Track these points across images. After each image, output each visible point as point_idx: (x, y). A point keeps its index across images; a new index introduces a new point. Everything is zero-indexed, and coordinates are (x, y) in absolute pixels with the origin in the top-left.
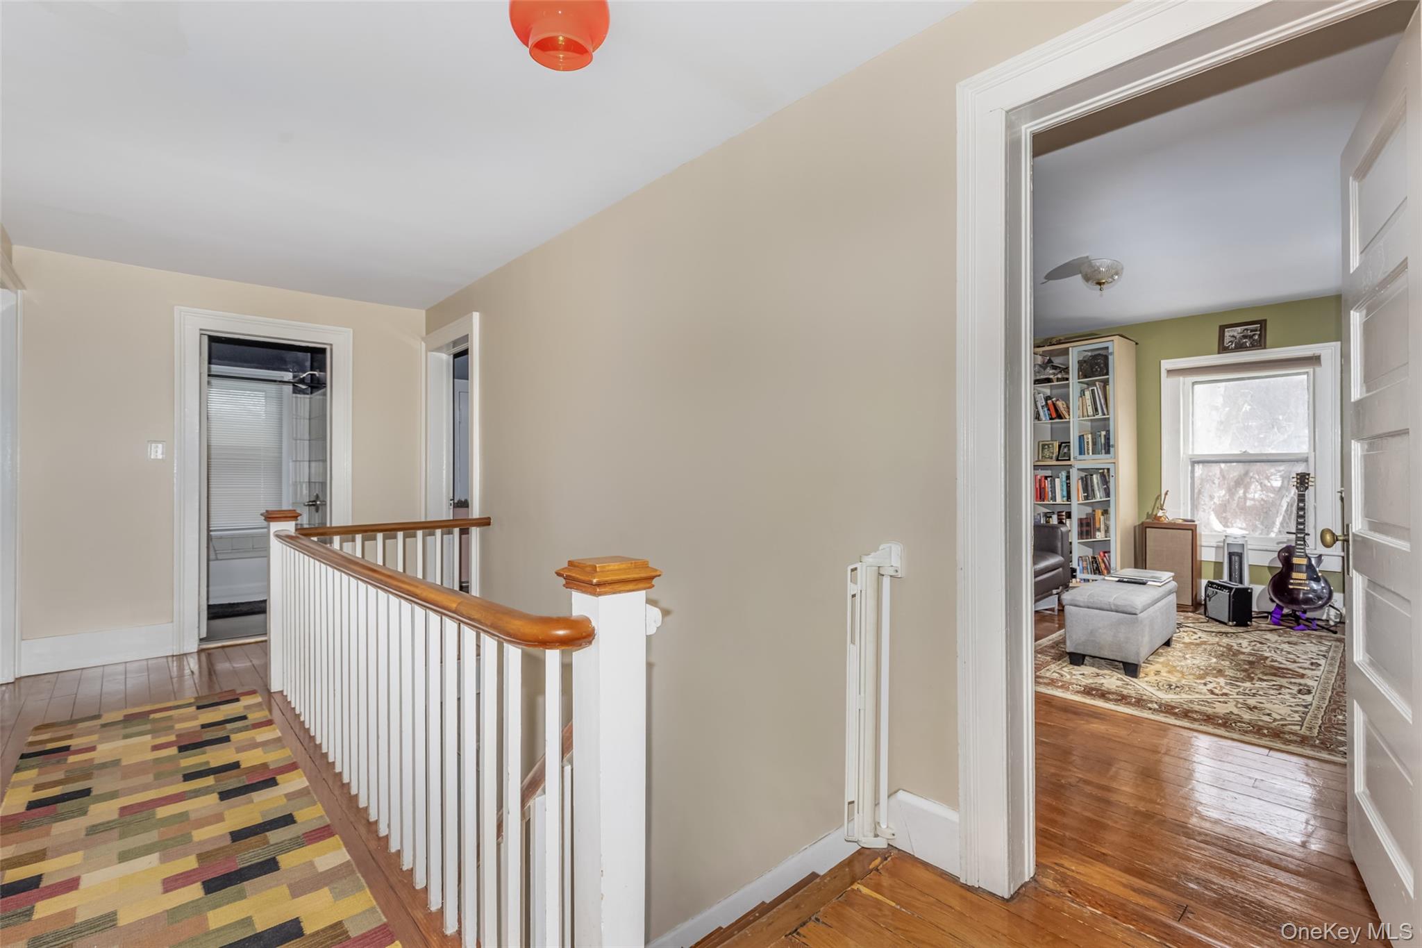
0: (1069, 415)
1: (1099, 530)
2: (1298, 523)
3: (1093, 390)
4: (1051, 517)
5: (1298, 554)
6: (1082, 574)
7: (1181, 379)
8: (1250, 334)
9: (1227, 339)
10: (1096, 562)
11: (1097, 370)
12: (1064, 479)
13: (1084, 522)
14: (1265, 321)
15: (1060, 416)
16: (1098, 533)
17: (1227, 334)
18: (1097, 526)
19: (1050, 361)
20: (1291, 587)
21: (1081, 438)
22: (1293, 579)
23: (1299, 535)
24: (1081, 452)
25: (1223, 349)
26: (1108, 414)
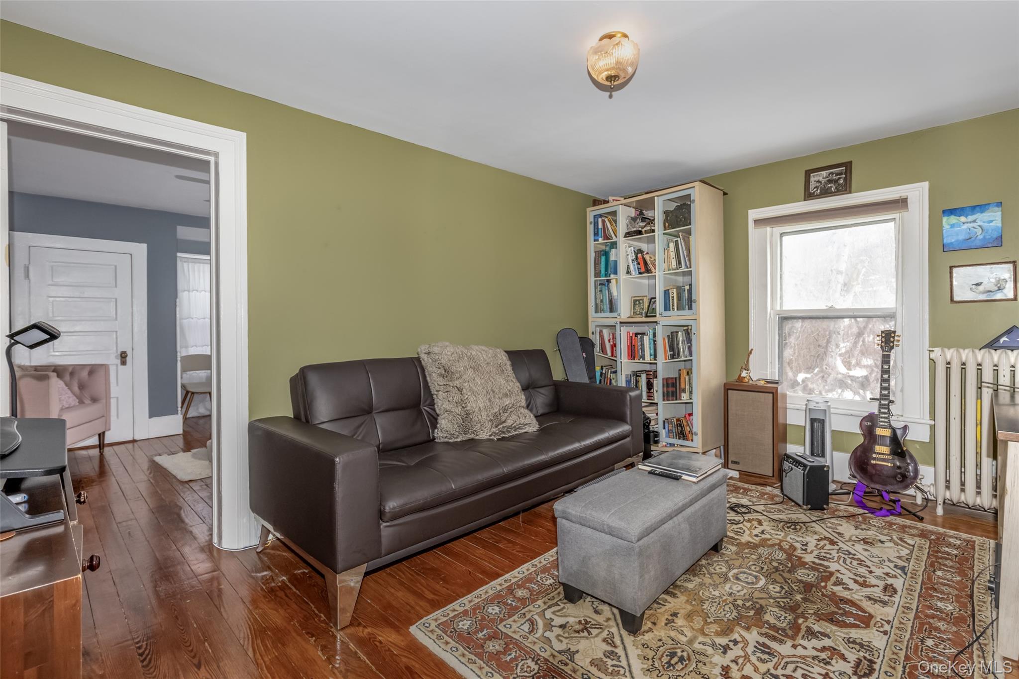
0: (655, 268)
1: (684, 391)
2: (882, 388)
3: (676, 242)
4: (640, 376)
5: (881, 424)
6: (668, 439)
7: (768, 229)
8: (834, 178)
9: (813, 185)
10: (680, 425)
11: (681, 220)
12: (651, 337)
13: (670, 382)
14: (851, 163)
15: (648, 271)
16: (683, 395)
17: (812, 179)
18: (683, 386)
19: (641, 213)
20: (873, 462)
21: (666, 293)
22: (875, 453)
23: (882, 402)
24: (667, 308)
25: (809, 196)
26: (690, 267)
